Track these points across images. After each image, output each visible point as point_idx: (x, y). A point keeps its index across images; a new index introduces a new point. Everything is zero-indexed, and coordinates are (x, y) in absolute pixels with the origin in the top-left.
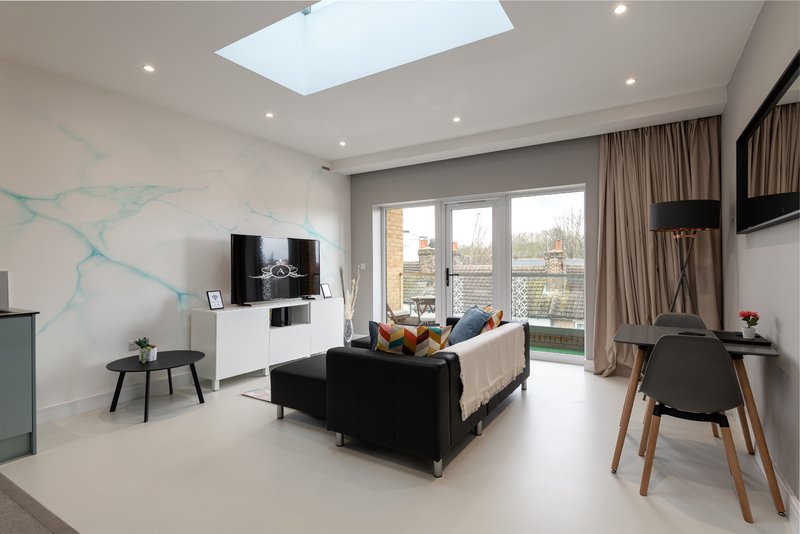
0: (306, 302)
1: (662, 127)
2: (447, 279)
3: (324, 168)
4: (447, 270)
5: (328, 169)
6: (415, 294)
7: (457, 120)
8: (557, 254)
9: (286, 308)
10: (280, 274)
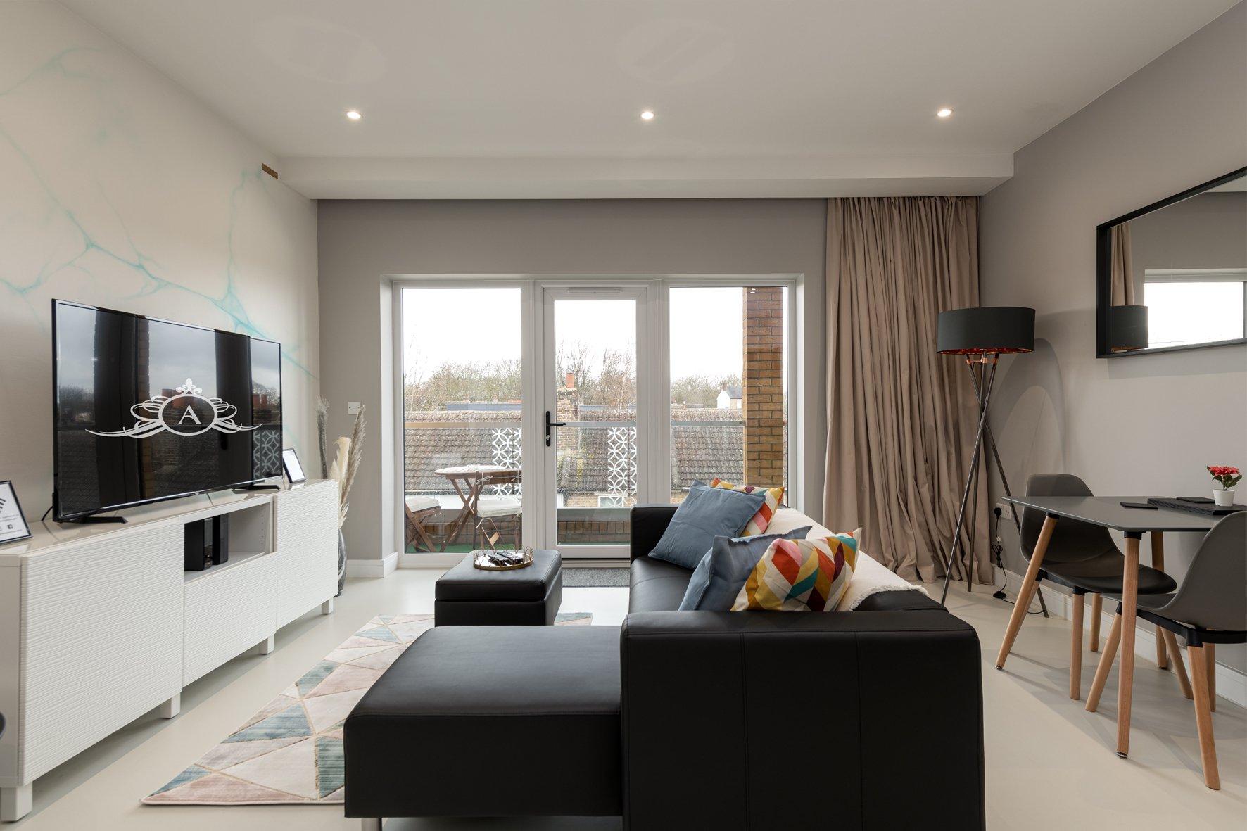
0: (259, 499)
1: (912, 201)
2: (548, 432)
3: (265, 168)
4: (548, 415)
5: (275, 175)
6: (446, 465)
7: (647, 116)
8: (570, 393)
9: (216, 520)
10: (189, 422)
